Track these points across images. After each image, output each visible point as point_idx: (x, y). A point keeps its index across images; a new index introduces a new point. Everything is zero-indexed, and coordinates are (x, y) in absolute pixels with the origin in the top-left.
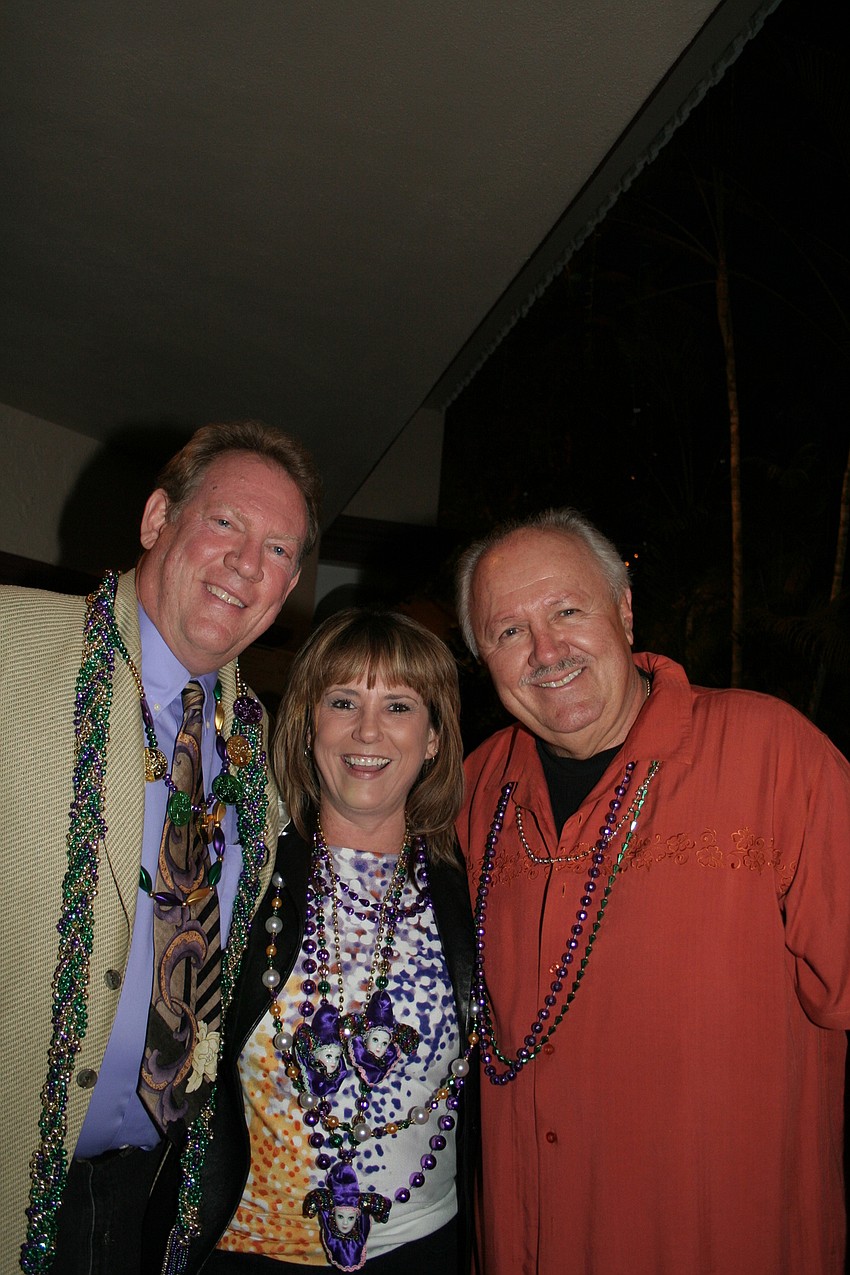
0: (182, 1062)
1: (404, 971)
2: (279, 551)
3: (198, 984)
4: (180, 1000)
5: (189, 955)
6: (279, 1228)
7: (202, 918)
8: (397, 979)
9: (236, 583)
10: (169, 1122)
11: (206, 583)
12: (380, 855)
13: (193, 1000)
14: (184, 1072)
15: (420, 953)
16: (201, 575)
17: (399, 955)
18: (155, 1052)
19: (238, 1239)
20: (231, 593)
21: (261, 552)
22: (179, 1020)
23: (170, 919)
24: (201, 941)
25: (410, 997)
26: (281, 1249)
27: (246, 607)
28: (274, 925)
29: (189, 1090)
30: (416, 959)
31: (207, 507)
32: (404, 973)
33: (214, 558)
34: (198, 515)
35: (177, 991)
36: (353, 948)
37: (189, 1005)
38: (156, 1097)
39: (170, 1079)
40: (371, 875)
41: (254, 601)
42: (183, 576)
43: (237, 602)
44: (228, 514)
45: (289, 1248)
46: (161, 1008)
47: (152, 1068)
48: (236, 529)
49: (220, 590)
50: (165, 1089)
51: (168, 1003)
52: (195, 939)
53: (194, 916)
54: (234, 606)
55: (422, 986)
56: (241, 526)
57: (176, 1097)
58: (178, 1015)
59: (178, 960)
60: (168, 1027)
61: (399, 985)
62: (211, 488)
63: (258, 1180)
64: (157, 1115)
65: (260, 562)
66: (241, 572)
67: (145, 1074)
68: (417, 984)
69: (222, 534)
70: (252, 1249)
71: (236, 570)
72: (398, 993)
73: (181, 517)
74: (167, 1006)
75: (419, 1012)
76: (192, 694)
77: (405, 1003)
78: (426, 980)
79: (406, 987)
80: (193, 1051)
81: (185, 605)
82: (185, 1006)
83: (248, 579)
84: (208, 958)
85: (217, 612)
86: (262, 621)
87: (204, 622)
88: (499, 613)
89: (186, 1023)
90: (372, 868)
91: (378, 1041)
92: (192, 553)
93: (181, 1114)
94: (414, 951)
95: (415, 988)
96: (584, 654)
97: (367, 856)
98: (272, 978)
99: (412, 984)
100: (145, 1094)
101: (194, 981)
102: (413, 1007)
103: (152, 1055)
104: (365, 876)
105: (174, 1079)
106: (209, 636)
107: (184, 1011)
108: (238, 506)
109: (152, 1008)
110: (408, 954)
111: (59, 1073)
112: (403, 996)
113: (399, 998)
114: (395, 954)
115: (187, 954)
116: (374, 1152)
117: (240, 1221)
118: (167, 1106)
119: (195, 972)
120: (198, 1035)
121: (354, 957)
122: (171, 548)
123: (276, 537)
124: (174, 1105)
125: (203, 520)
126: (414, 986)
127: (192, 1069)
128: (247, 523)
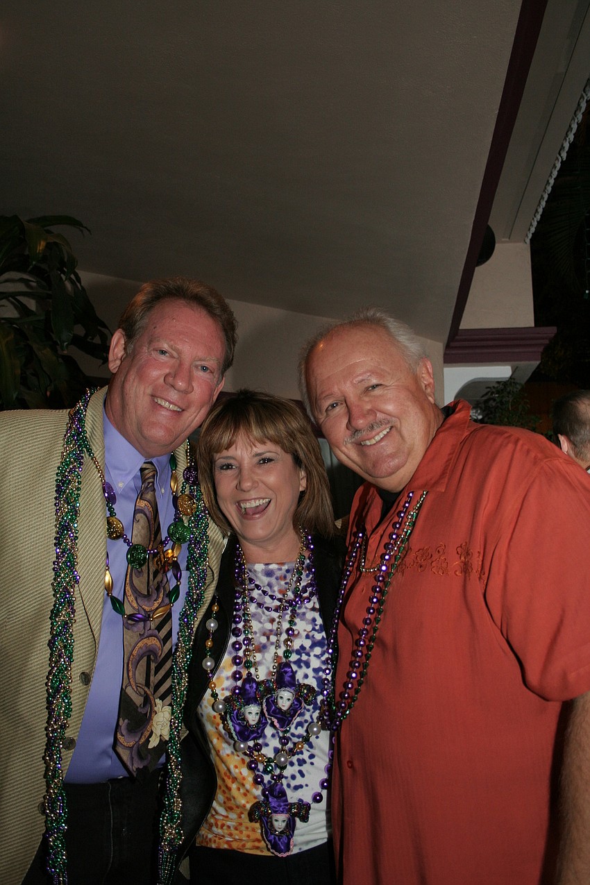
0: (145, 727)
1: (302, 645)
2: (204, 369)
3: (156, 674)
4: (142, 685)
5: (149, 654)
6: (241, 832)
7: (159, 628)
8: (298, 652)
9: (173, 395)
10: (138, 769)
11: (153, 396)
12: (283, 564)
13: (152, 684)
14: (147, 734)
15: (314, 629)
16: (149, 391)
17: (299, 633)
18: (126, 721)
19: (217, 839)
20: (171, 403)
21: (190, 372)
22: (142, 699)
23: (135, 629)
24: (158, 644)
25: (308, 665)
26: (244, 846)
27: (183, 410)
28: (212, 625)
29: (150, 746)
30: (311, 634)
31: (150, 342)
32: (302, 647)
33: (158, 378)
34: (145, 348)
35: (141, 679)
36: (268, 632)
37: (149, 688)
38: (128, 752)
39: (137, 739)
40: (277, 579)
41: (188, 407)
42: (137, 393)
43: (176, 408)
44: (165, 347)
45: (249, 845)
46: (129, 691)
47: (124, 732)
48: (172, 357)
49: (163, 401)
50: (133, 746)
51: (134, 687)
52: (154, 642)
53: (153, 626)
54: (174, 411)
55: (315, 656)
56: (175, 354)
57: (141, 751)
58: (141, 695)
59: (141, 658)
60: (135, 704)
61: (299, 657)
62: (153, 327)
63: (226, 800)
64: (129, 764)
65: (190, 379)
66: (177, 387)
67: (119, 736)
68: (312, 654)
69: (162, 361)
70: (226, 846)
71: (173, 386)
72: (298, 663)
73: (134, 350)
74: (133, 689)
75: (315, 675)
76: (147, 471)
77: (304, 670)
78: (318, 650)
79: (304, 657)
80: (152, 720)
81: (139, 412)
82: (146, 689)
83: (182, 391)
84: (163, 655)
85: (163, 416)
86: (197, 419)
87: (153, 424)
88: (322, 393)
89: (147, 701)
90: (278, 574)
91: (285, 698)
92: (141, 376)
93: (145, 763)
94: (310, 627)
95: (311, 658)
96: (389, 417)
97: (273, 567)
98: (209, 664)
99: (308, 654)
100: (120, 750)
101: (152, 672)
102: (310, 672)
103: (124, 724)
104: (273, 580)
105: (140, 739)
106: (158, 433)
107: (145, 692)
108: (171, 340)
109: (123, 691)
110: (305, 630)
111: (55, 742)
112: (302, 664)
113: (300, 667)
114: (296, 632)
115: (148, 654)
116: (298, 775)
117: (217, 827)
118: (136, 758)
119: (153, 666)
120: (156, 709)
121: (268, 638)
122: (128, 373)
123: (200, 360)
124: (141, 757)
125: (149, 352)
126: (310, 656)
127: (152, 732)
128: (179, 353)
